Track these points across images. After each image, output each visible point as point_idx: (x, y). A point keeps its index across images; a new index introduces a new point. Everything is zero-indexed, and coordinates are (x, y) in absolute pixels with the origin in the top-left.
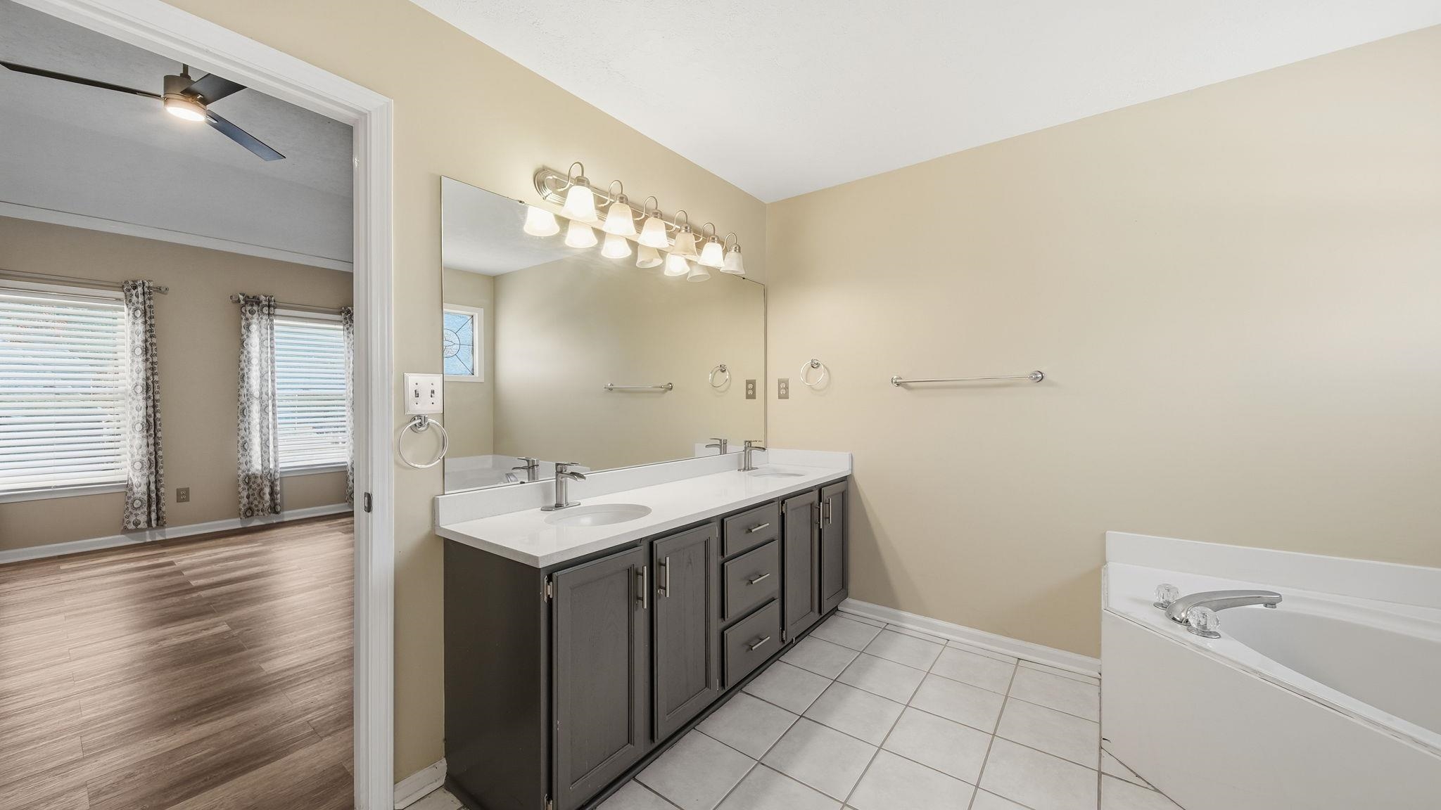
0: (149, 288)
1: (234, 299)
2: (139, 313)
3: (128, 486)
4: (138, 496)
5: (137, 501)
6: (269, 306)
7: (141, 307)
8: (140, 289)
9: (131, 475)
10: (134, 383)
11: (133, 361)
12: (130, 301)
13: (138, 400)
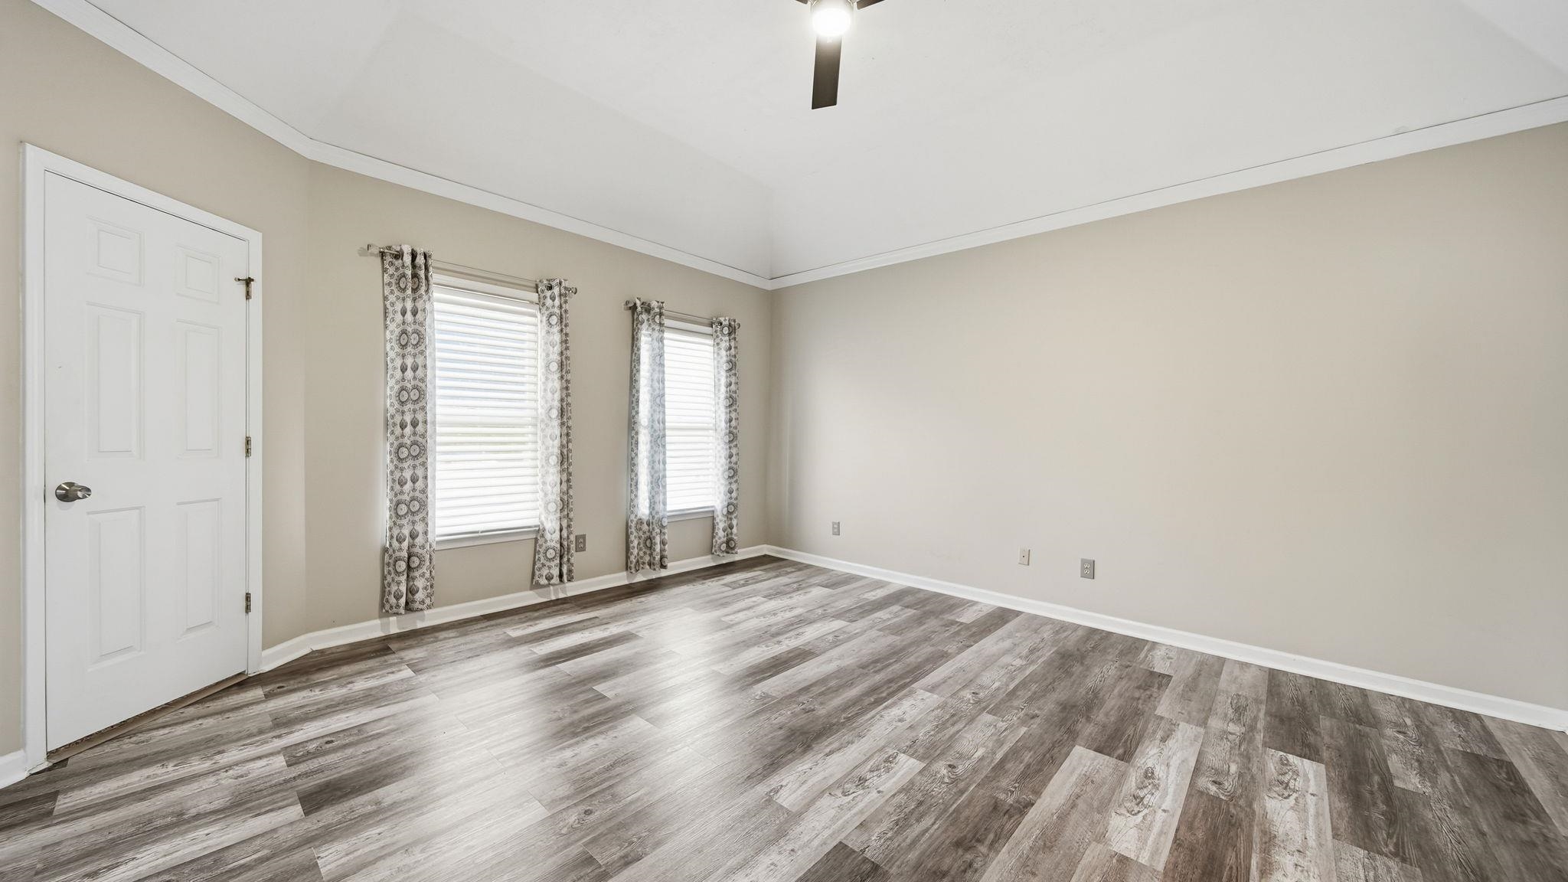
0: (566, 288)
1: (631, 305)
2: (554, 320)
3: (539, 532)
4: (553, 544)
5: (551, 551)
6: (661, 314)
7: (557, 311)
8: (556, 290)
9: (543, 519)
10: (549, 405)
11: (547, 379)
12: (544, 304)
13: (553, 427)
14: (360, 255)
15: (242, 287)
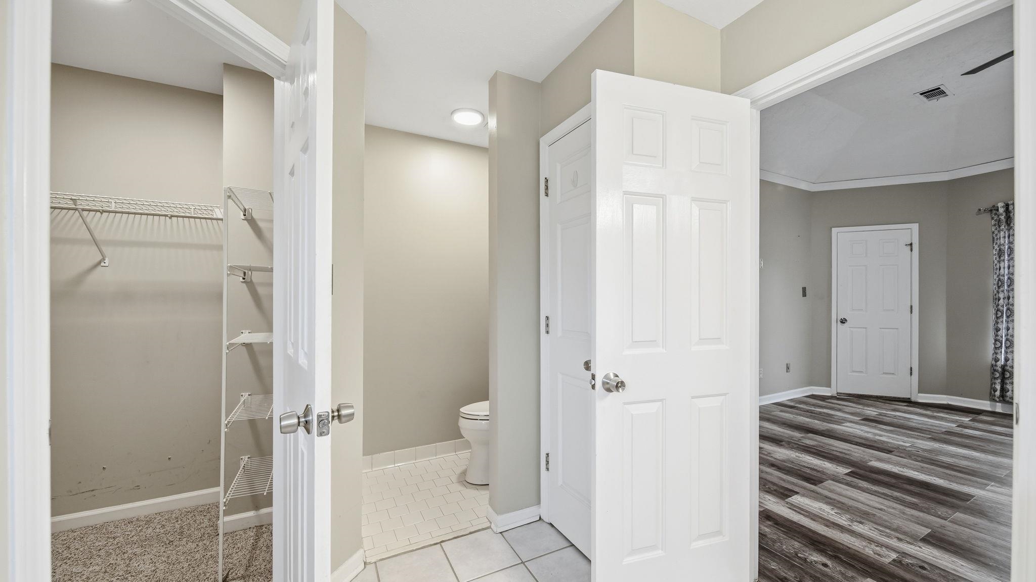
14: (977, 215)
15: (909, 247)
